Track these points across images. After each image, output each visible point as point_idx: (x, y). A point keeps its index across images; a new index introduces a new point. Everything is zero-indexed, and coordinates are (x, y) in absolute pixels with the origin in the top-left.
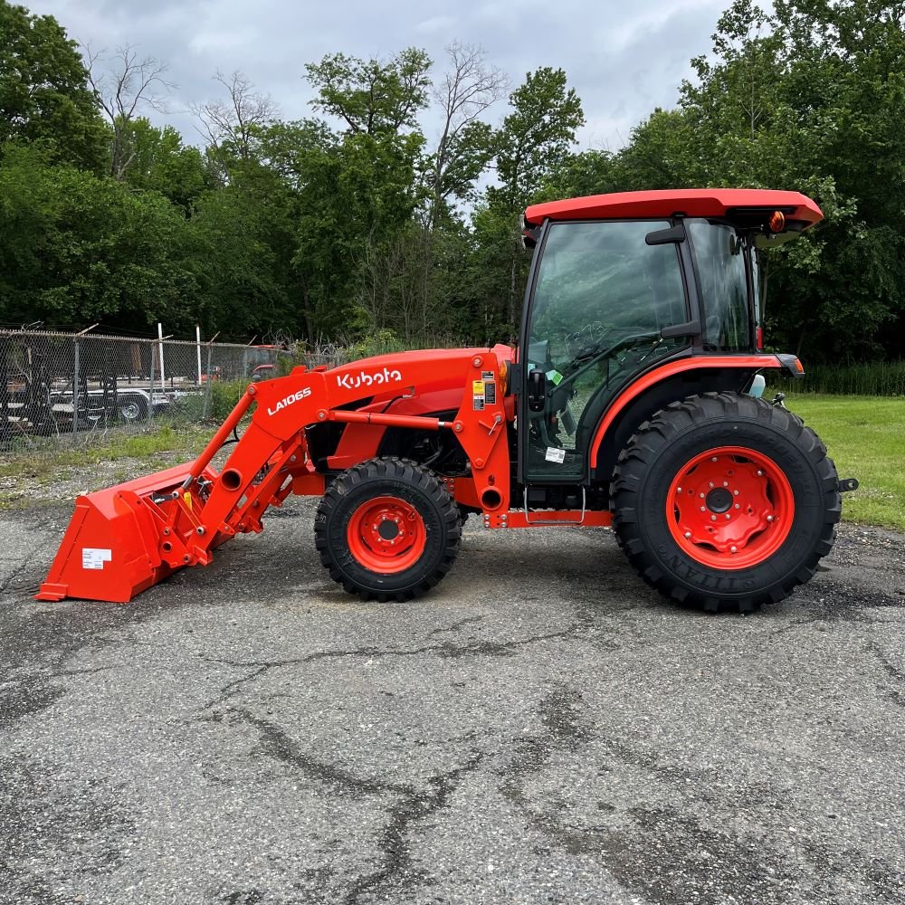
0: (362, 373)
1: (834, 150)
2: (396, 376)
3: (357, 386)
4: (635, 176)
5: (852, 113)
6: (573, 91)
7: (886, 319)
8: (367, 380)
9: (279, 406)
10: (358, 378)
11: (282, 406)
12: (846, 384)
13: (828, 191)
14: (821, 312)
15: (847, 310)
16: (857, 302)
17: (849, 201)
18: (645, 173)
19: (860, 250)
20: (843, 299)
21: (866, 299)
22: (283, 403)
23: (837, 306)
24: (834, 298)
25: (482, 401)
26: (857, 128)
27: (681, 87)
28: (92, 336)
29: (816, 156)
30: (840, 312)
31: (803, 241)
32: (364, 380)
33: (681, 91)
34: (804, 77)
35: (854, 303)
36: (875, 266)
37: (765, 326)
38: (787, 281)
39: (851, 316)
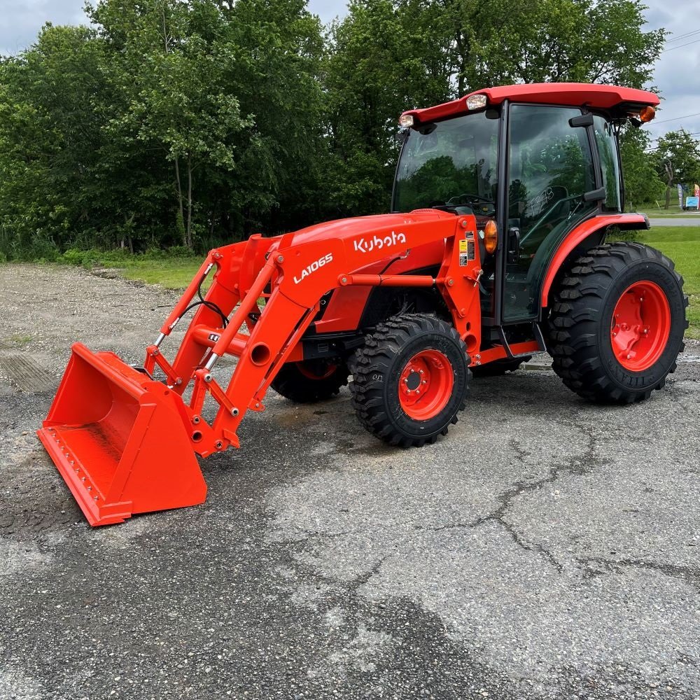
0: (375, 237)
1: (228, 75)
2: (401, 238)
3: (370, 249)
5: (240, 48)
7: (274, 205)
8: (379, 243)
9: (304, 273)
10: (371, 242)
11: (307, 274)
13: (234, 107)
14: (231, 197)
15: (249, 198)
16: (255, 192)
17: (249, 116)
19: (255, 153)
20: (245, 189)
21: (261, 190)
22: (308, 271)
23: (242, 194)
24: (241, 188)
25: (466, 258)
26: (245, 60)
27: (85, 7)
29: (219, 78)
30: (244, 199)
31: (220, 145)
32: (376, 244)
33: (85, 11)
34: (199, 15)
35: (253, 192)
36: (266, 166)
37: (193, 209)
38: (204, 174)
39: (252, 202)
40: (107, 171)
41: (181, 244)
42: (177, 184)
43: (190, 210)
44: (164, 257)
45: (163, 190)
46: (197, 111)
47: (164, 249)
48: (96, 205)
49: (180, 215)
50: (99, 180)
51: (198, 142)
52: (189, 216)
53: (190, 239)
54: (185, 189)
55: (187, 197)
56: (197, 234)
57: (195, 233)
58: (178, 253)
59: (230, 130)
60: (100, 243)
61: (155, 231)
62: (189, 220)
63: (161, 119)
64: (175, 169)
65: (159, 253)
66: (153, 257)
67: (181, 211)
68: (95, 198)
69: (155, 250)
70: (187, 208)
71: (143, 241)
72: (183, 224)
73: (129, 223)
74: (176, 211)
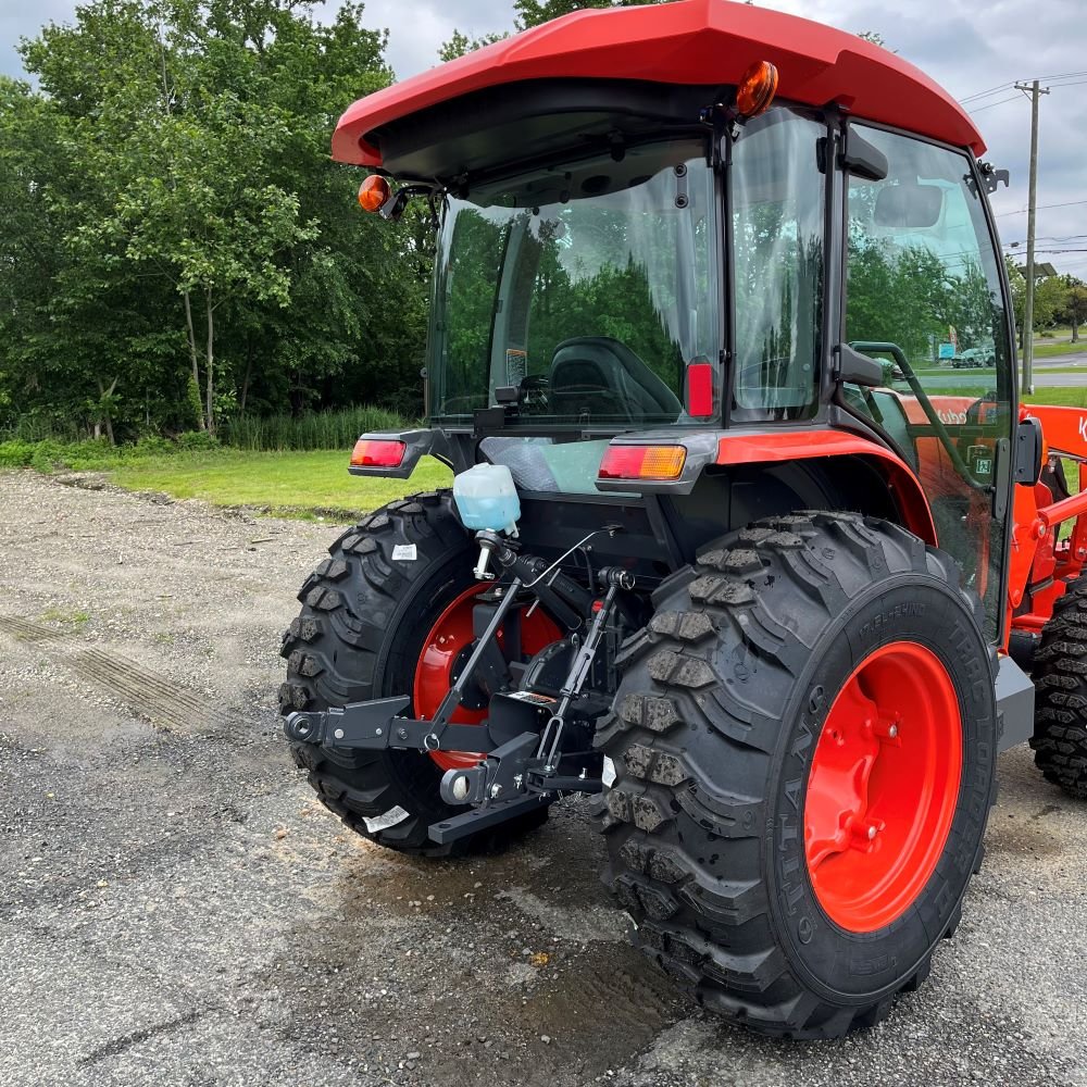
1: (276, 159)
5: (293, 116)
7: (349, 360)
12: (305, 438)
13: (290, 209)
14: (279, 351)
15: (307, 351)
16: (318, 341)
17: (310, 222)
19: (318, 279)
20: (301, 338)
21: (329, 338)
23: (296, 345)
24: (294, 335)
26: (303, 135)
27: (20, 46)
29: (261, 163)
30: (300, 353)
31: (266, 267)
33: (20, 52)
34: (222, 60)
35: (313, 342)
36: (338, 298)
37: (216, 371)
38: (235, 314)
39: (313, 359)
40: (69, 311)
41: (196, 428)
42: (188, 332)
43: (211, 373)
44: (168, 451)
45: (168, 340)
46: (228, 214)
47: (169, 437)
48: (54, 365)
49: (194, 381)
50: (58, 325)
51: (230, 264)
52: (210, 383)
53: (211, 419)
54: (201, 340)
55: (206, 352)
56: (224, 412)
57: (220, 409)
58: (193, 444)
59: (278, 244)
60: (59, 429)
61: (151, 408)
62: (210, 389)
63: (167, 227)
64: (184, 307)
65: (160, 444)
66: (152, 450)
67: (195, 374)
68: (51, 354)
69: (155, 440)
70: (206, 370)
71: (131, 425)
72: (199, 395)
73: (107, 395)
74: (187, 376)
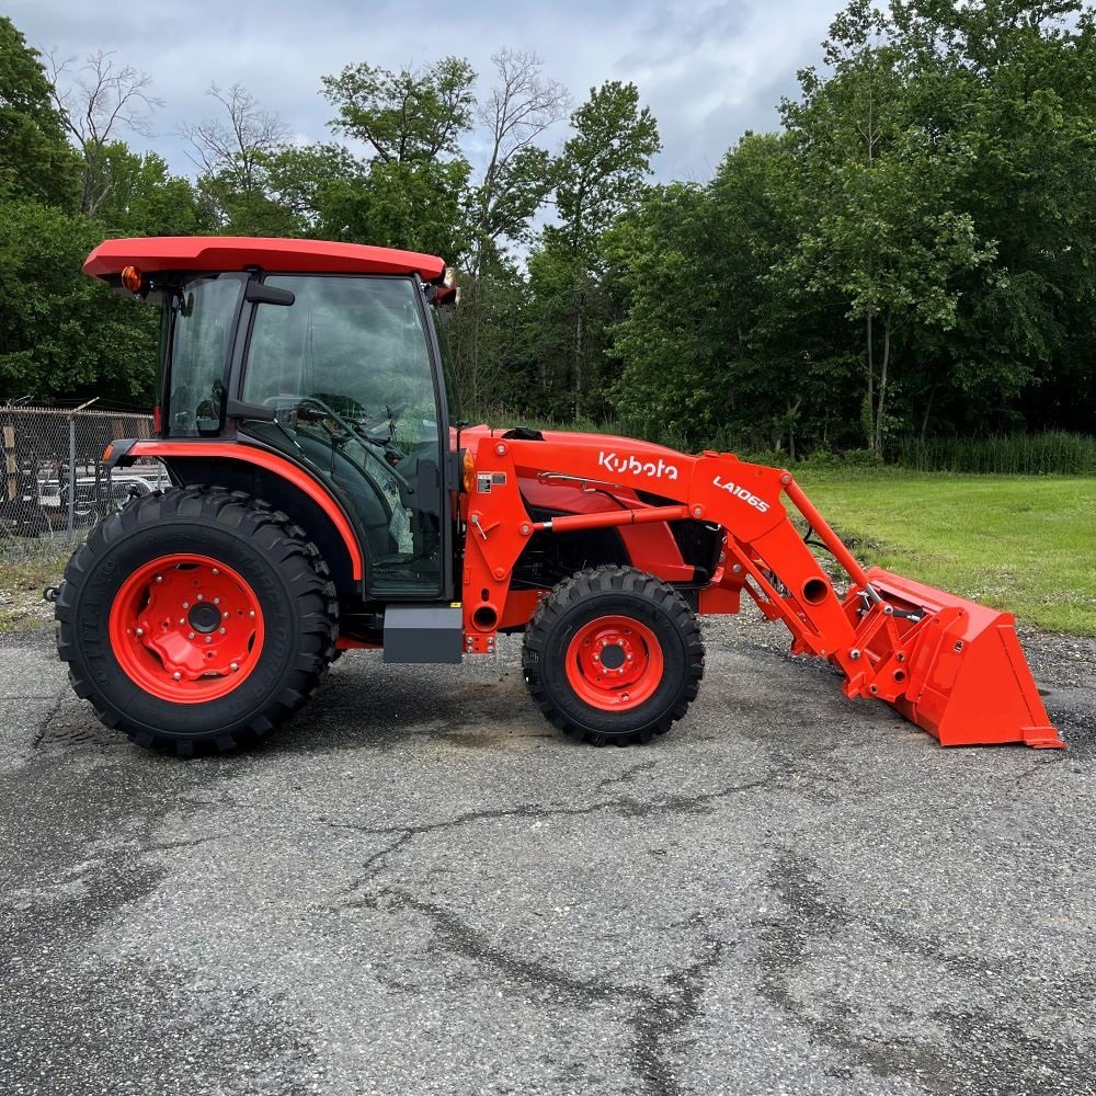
1: (968, 183)
4: (730, 212)
5: (989, 138)
6: (647, 110)
7: (1030, 382)
12: (982, 460)
13: (965, 232)
14: (953, 375)
15: (983, 374)
16: (995, 363)
17: (988, 244)
18: (741, 208)
19: (1000, 301)
20: (978, 360)
21: (1006, 359)
23: (972, 368)
24: (969, 358)
26: (996, 156)
27: (780, 105)
28: (90, 413)
29: (948, 189)
30: (975, 376)
31: (935, 292)
33: (780, 111)
35: (991, 365)
36: (1020, 319)
37: (887, 392)
38: (912, 338)
39: (988, 381)
40: (763, 339)
41: (865, 446)
42: (867, 356)
43: (882, 394)
44: (835, 466)
45: (844, 364)
46: (904, 243)
47: (837, 453)
48: (747, 387)
49: (868, 402)
50: (755, 351)
51: (899, 290)
52: (881, 404)
53: (878, 438)
54: (878, 362)
55: (880, 375)
56: (890, 431)
57: (886, 429)
58: (857, 461)
59: (957, 268)
60: (747, 442)
61: (829, 425)
62: (880, 410)
63: (842, 260)
64: (866, 332)
65: (829, 459)
66: (818, 465)
67: (870, 395)
68: (748, 377)
69: (823, 455)
70: (878, 391)
71: (809, 441)
72: (871, 415)
73: (792, 412)
74: (862, 396)
